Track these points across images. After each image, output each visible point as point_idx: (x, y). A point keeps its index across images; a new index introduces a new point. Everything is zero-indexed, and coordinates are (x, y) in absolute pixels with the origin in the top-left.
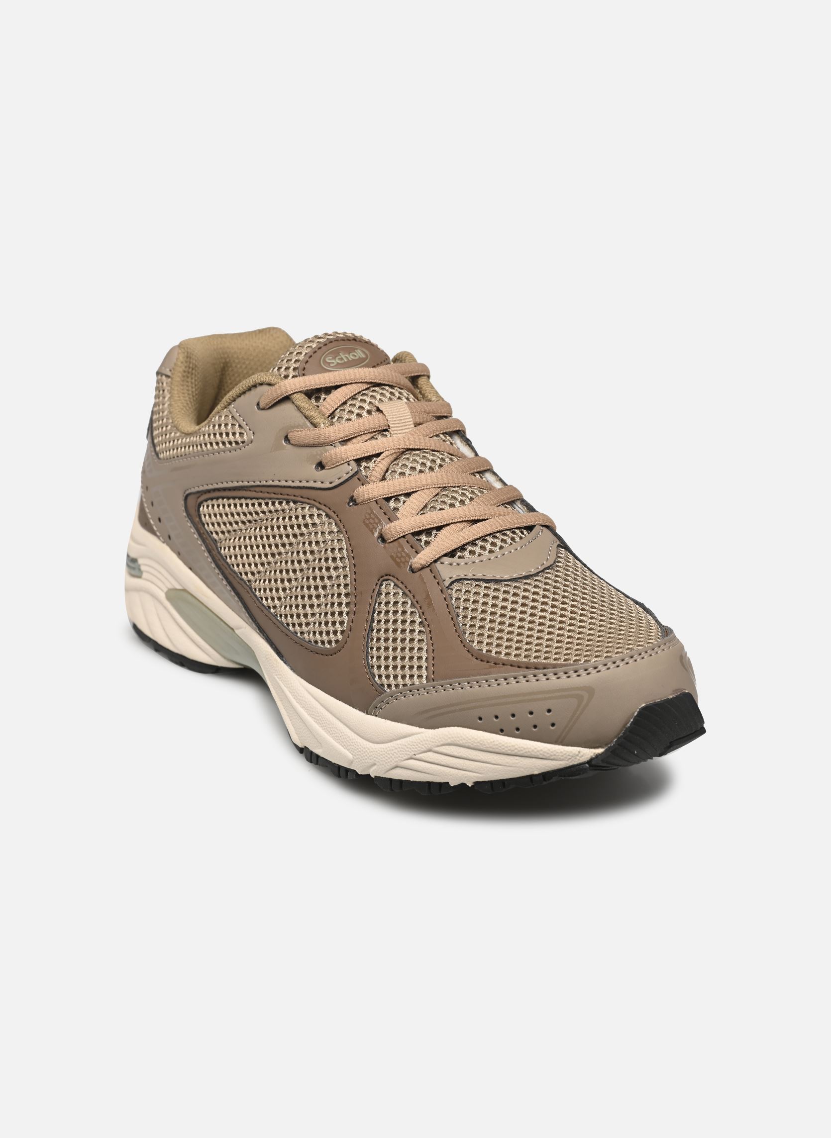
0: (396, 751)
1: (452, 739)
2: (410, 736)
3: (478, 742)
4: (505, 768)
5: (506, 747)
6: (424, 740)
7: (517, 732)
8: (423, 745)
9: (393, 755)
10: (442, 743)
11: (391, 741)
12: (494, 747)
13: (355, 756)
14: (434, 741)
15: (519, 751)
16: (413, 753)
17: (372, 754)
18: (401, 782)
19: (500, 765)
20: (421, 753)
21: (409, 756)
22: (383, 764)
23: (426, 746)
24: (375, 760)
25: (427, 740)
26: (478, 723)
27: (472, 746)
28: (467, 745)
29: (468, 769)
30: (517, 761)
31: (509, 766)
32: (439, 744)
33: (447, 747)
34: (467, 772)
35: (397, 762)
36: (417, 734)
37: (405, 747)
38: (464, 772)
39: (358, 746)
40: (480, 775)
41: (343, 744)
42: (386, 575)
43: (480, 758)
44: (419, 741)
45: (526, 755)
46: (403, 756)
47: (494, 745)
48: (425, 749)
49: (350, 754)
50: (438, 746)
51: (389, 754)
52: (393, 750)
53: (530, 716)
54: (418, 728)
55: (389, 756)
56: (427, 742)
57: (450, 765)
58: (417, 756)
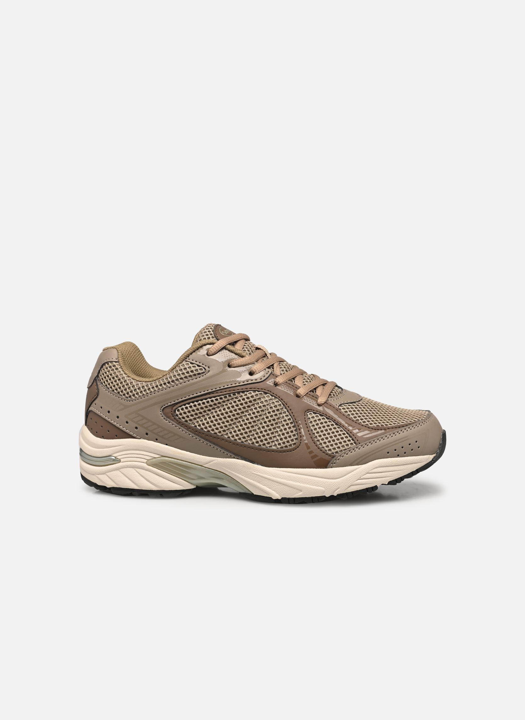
0: (350, 478)
1: (378, 465)
2: (355, 470)
3: (391, 463)
4: (403, 471)
5: (403, 461)
6: (364, 469)
7: (405, 454)
8: (364, 472)
9: (349, 480)
10: (373, 468)
11: (346, 475)
12: (398, 463)
13: (326, 488)
14: (369, 468)
15: (408, 462)
16: (359, 477)
17: (337, 484)
18: (352, 493)
19: (401, 470)
20: (363, 476)
21: (357, 479)
22: (344, 487)
23: (365, 471)
24: (339, 486)
25: (366, 469)
26: (388, 455)
27: (388, 465)
28: (385, 465)
29: (386, 476)
30: (407, 467)
31: (404, 470)
32: (372, 469)
33: (376, 469)
34: (386, 478)
35: (352, 483)
36: (358, 468)
37: (355, 475)
38: (385, 478)
39: (327, 483)
40: (392, 477)
41: (317, 485)
42: (308, 410)
43: (392, 470)
44: (361, 470)
45: (411, 463)
46: (354, 479)
47: (398, 462)
48: (365, 473)
49: (323, 488)
50: (372, 470)
51: (347, 481)
52: (348, 478)
53: (410, 446)
54: (357, 466)
55: (347, 482)
56: (366, 470)
57: (379, 477)
58: (362, 477)
